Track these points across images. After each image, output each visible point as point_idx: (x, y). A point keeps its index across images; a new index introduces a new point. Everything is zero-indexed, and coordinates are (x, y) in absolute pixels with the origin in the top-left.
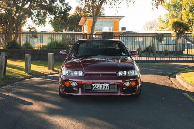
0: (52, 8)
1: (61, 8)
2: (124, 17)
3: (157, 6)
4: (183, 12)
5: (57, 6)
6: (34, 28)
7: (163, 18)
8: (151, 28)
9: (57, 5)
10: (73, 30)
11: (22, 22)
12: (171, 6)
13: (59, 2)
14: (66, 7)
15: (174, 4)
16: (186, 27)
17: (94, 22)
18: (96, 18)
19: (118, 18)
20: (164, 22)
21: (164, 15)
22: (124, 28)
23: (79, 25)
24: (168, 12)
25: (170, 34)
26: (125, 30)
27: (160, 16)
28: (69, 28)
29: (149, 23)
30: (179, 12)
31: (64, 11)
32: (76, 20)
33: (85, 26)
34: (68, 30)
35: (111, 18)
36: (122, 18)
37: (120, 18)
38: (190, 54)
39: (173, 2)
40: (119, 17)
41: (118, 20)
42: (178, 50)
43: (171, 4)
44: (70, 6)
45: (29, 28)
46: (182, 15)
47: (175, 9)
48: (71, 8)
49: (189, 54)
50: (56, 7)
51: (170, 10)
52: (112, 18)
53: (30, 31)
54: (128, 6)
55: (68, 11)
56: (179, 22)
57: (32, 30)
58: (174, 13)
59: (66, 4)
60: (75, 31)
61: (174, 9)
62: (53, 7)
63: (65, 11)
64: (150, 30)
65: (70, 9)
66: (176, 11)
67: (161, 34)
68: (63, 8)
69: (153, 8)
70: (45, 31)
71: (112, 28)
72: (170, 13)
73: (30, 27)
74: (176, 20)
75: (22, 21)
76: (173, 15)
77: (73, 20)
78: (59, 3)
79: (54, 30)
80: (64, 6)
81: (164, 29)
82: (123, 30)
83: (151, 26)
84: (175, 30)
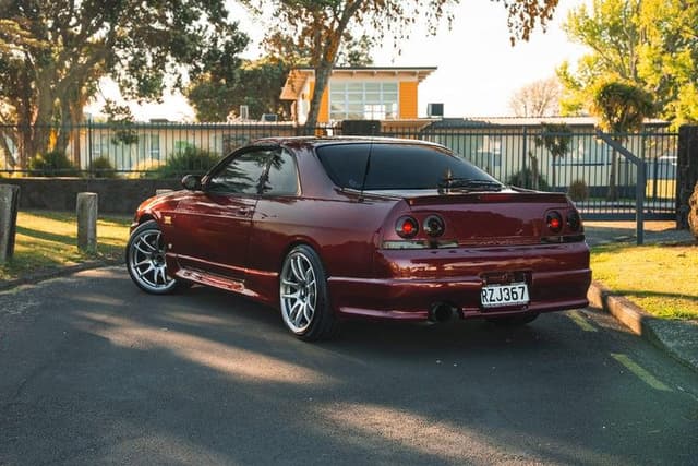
0: (183, 42)
1: (215, 40)
2: (436, 68)
4: (643, 50)
5: (201, 34)
6: (123, 110)
7: (574, 72)
8: (540, 108)
9: (199, 31)
10: (264, 116)
11: (84, 90)
12: (601, 32)
13: (209, 20)
14: (229, 38)
15: (611, 23)
16: (645, 103)
17: (319, 88)
18: (325, 73)
19: (414, 74)
20: (580, 85)
21: (579, 62)
22: (437, 109)
23: (282, 97)
24: (591, 52)
25: (592, 126)
26: (441, 113)
27: (566, 67)
28: (246, 107)
29: (533, 91)
30: (629, 52)
31: (222, 49)
32: (273, 80)
33: (301, 102)
34: (244, 117)
35: (390, 72)
36: (428, 73)
37: (423, 73)
39: (609, 16)
40: (418, 71)
41: (415, 79)
42: (617, 183)
43: (600, 22)
44: (243, 35)
45: (108, 110)
46: (637, 62)
47: (616, 43)
48: (248, 39)
50: (194, 38)
51: (597, 44)
52: (393, 74)
53: (109, 119)
54: (433, 31)
55: (237, 51)
56: (622, 85)
57: (118, 117)
58: (611, 55)
59: (233, 27)
60: (267, 119)
61: (612, 40)
62: (187, 39)
63: (226, 52)
64: (536, 114)
65: (245, 45)
66: (619, 48)
67: (563, 126)
68: (219, 43)
69: (512, 39)
70: (166, 121)
71: (395, 107)
72: (600, 55)
73: (112, 107)
74: (610, 78)
75: (83, 85)
76: (609, 63)
77: (264, 82)
78: (208, 23)
79: (198, 116)
80: (224, 33)
81: (579, 111)
82: (433, 114)
83: (538, 100)
84: (610, 113)
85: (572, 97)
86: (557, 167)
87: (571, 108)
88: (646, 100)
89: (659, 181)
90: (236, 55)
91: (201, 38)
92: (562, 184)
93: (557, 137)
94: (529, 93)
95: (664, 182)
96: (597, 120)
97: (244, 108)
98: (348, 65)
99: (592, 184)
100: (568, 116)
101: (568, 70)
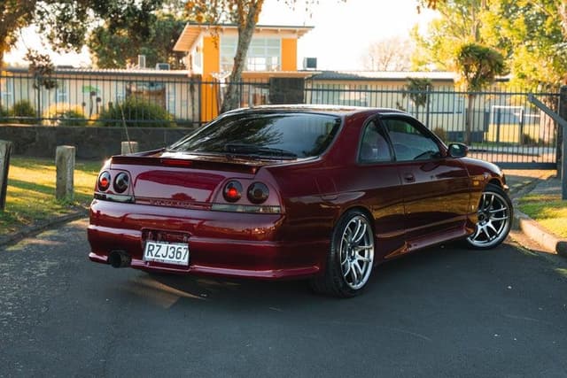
2: (313, 27)
4: (483, 16)
6: (43, 58)
7: (424, 33)
10: (158, 65)
11: (8, 39)
16: (498, 63)
19: (294, 32)
20: (428, 44)
22: (311, 63)
23: (175, 49)
24: (439, 17)
25: (451, 81)
26: (315, 66)
27: (416, 28)
28: (144, 57)
29: (379, 47)
30: (471, 17)
31: (139, 7)
32: (165, 33)
33: (193, 52)
34: (142, 65)
35: (273, 30)
36: (306, 32)
37: (300, 31)
38: (506, 141)
40: (298, 29)
41: (295, 36)
42: (471, 130)
45: (30, 58)
46: (478, 26)
47: (460, 9)
49: (501, 140)
51: (444, 9)
52: (276, 31)
53: (31, 65)
55: (154, 9)
56: (478, 47)
57: (37, 64)
58: (456, 19)
60: (161, 68)
61: (457, 7)
63: (143, 10)
64: (382, 67)
66: (462, 12)
67: (425, 80)
69: (418, 8)
70: (71, 67)
71: (275, 61)
72: (446, 19)
73: (33, 55)
74: (468, 40)
75: (6, 35)
76: (454, 26)
79: (98, 64)
81: (428, 66)
82: (309, 66)
84: (467, 70)
87: (420, 64)
88: (499, 60)
89: (501, 126)
90: (152, 12)
93: (420, 90)
94: (376, 49)
95: (507, 126)
96: (457, 76)
97: (142, 58)
99: (450, 130)
100: (418, 70)
101: (418, 32)
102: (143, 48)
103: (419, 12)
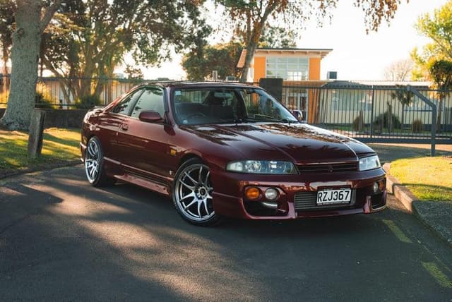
0: (171, 30)
1: (192, 30)
2: (332, 50)
3: (376, 25)
5: (183, 25)
6: (137, 71)
7: (420, 54)
8: (402, 76)
9: (182, 23)
10: (227, 77)
11: (114, 59)
12: (438, 29)
13: (189, 17)
14: (200, 28)
15: (444, 24)
18: (251, 50)
19: (318, 53)
20: (424, 62)
21: (423, 48)
22: (333, 75)
23: (238, 66)
24: (432, 42)
26: (336, 78)
28: (217, 72)
29: (398, 66)
31: (196, 35)
34: (215, 78)
35: (304, 52)
36: (328, 53)
37: (323, 53)
39: (443, 20)
40: (321, 51)
41: (319, 56)
43: (438, 24)
44: (209, 26)
45: (128, 71)
47: (448, 36)
48: (212, 29)
50: (178, 28)
51: (435, 37)
52: (306, 53)
53: (129, 76)
55: (205, 36)
57: (134, 75)
58: (445, 44)
59: (203, 22)
60: (229, 79)
61: (445, 35)
62: (173, 28)
63: (198, 36)
64: (400, 79)
65: (209, 33)
66: (449, 39)
68: (195, 30)
69: (367, 30)
70: (167, 79)
71: (307, 73)
72: (437, 44)
73: (131, 69)
74: (439, 57)
75: (113, 56)
76: (443, 49)
78: (188, 19)
79: (188, 77)
80: (197, 26)
82: (331, 78)
83: (402, 71)
84: (438, 80)
85: (419, 69)
86: (405, 112)
87: (418, 76)
90: (204, 39)
91: (183, 29)
92: (407, 123)
93: (404, 94)
94: (396, 67)
96: (430, 83)
97: (215, 72)
98: (281, 47)
99: (426, 123)
100: (417, 81)
101: (417, 53)
102: (218, 66)
103: (367, 33)
